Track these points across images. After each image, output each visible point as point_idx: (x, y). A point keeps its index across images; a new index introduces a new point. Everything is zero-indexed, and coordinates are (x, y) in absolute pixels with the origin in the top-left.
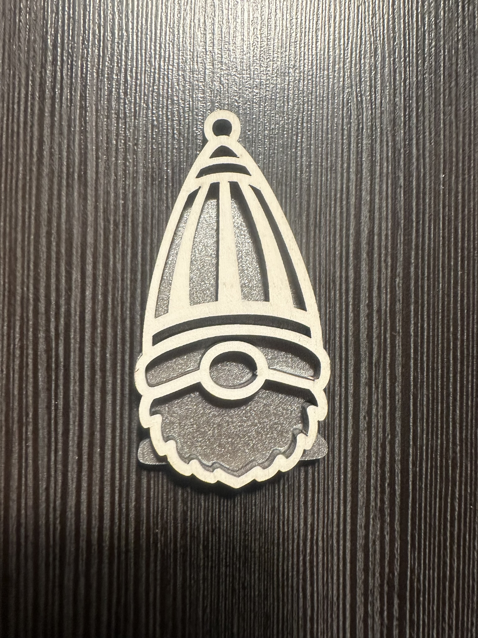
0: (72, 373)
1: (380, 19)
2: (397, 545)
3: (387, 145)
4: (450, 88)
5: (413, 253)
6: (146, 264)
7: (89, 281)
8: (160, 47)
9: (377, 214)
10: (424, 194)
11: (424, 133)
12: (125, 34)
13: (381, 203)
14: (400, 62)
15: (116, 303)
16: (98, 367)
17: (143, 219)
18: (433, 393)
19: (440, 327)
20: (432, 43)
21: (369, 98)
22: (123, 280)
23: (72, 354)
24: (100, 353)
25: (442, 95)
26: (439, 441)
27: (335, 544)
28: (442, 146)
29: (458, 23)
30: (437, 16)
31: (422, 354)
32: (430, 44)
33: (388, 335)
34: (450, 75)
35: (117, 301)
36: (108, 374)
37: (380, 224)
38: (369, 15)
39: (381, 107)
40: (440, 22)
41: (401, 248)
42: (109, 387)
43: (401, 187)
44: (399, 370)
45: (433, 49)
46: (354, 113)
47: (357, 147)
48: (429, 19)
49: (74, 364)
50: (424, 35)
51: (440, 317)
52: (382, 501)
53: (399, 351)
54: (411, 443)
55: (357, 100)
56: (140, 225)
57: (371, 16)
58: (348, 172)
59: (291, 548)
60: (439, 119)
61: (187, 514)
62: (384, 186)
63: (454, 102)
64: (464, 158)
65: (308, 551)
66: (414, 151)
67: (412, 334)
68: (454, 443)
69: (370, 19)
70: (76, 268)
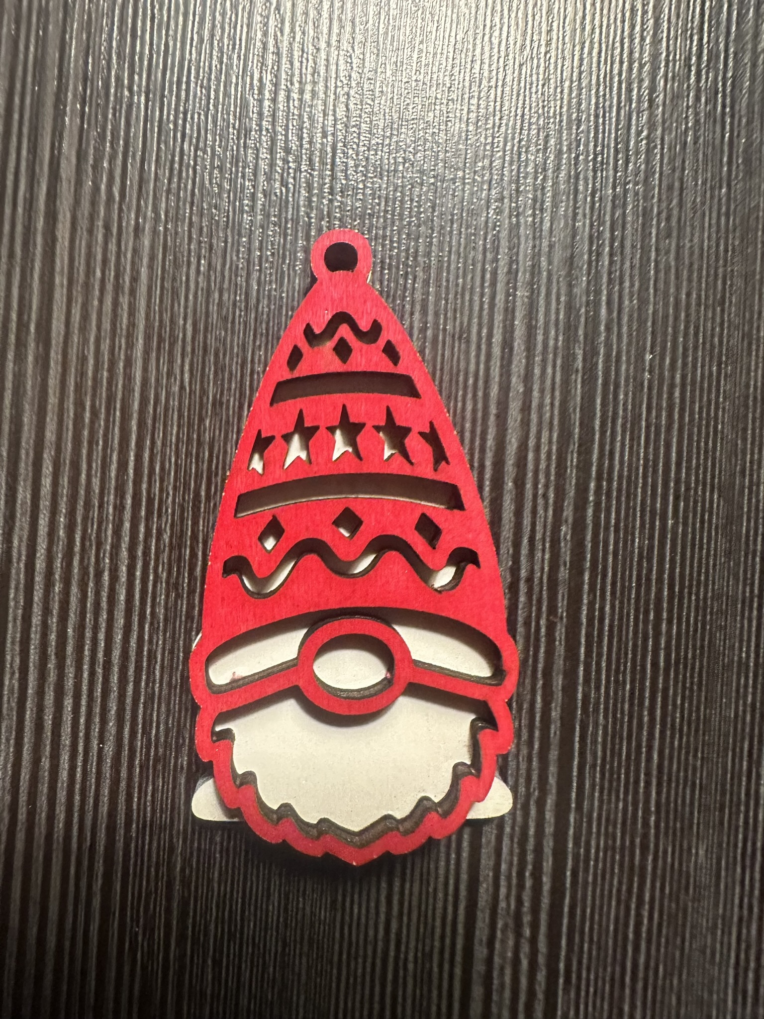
0: (8, 658)
1: (556, 88)
2: (541, 976)
3: (558, 299)
4: (670, 210)
5: (592, 485)
6: (141, 482)
7: (45, 503)
8: (185, 120)
9: (534, 417)
10: (617, 386)
11: (621, 283)
12: (126, 93)
13: (542, 397)
14: (586, 161)
15: (88, 544)
16: (52, 650)
17: (141, 404)
18: (614, 723)
19: (632, 611)
20: (642, 131)
21: (530, 219)
22: (101, 506)
23: (10, 625)
24: (57, 626)
25: (654, 222)
26: (621, 805)
27: (436, 969)
28: (651, 307)
29: (688, 100)
30: (653, 89)
31: (600, 655)
32: (639, 133)
33: (543, 622)
34: (670, 188)
35: (90, 540)
36: (68, 662)
37: (539, 433)
38: (538, 81)
39: (550, 237)
40: (658, 96)
41: (572, 474)
42: (69, 683)
43: (577, 371)
44: (558, 681)
45: (644, 142)
46: (504, 243)
47: (507, 301)
48: (639, 91)
49: (13, 643)
50: (630, 119)
51: (633, 596)
52: (519, 902)
53: (560, 649)
54: (573, 805)
55: (510, 223)
56: (135, 415)
57: (541, 83)
58: (489, 344)
59: (360, 971)
60: (649, 259)
61: (189, 904)
62: (549, 370)
63: (675, 234)
64: (687, 328)
65: (390, 976)
66: (603, 311)
67: (584, 620)
68: (646, 811)
69: (540, 87)
70: (25, 481)
